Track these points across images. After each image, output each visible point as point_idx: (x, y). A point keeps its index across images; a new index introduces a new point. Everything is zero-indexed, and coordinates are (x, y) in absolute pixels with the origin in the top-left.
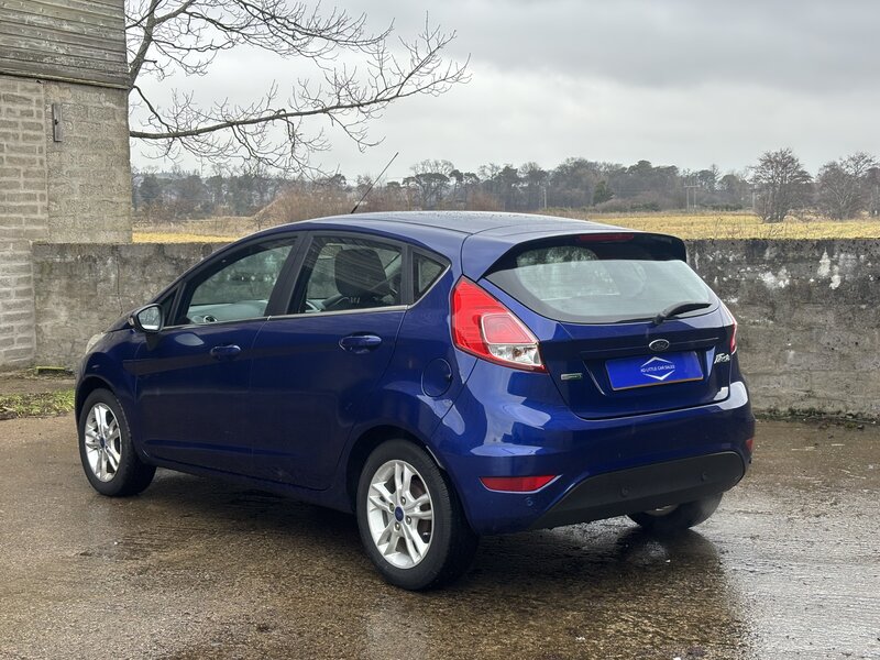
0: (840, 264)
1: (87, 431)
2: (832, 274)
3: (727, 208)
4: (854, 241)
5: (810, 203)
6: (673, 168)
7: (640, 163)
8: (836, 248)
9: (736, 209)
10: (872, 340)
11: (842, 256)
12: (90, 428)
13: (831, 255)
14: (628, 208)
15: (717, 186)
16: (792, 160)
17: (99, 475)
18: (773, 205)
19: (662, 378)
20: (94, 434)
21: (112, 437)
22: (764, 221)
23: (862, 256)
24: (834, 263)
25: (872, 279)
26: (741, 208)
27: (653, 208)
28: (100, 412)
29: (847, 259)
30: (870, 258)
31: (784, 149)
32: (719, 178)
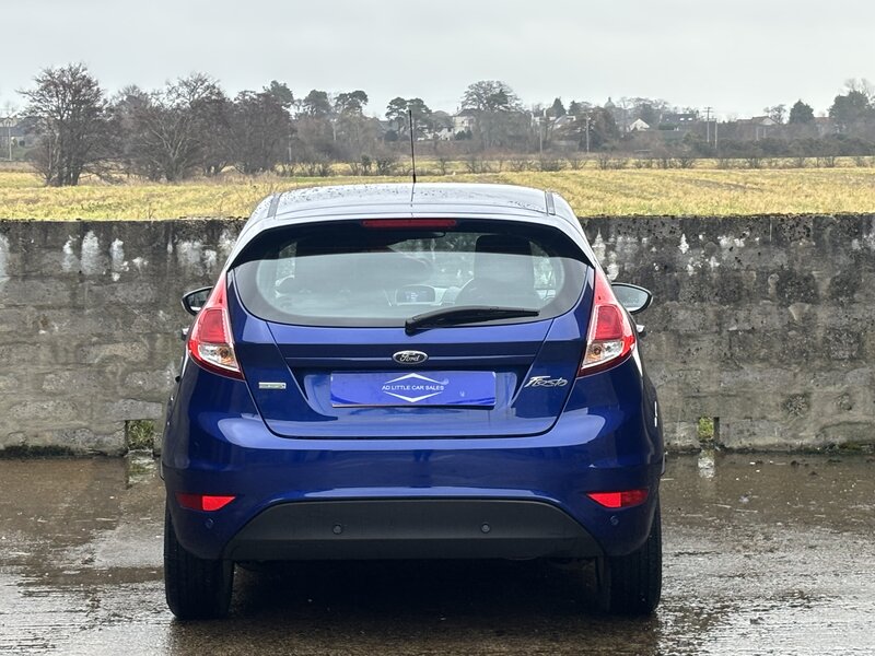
0: (618, 249)
2: (609, 262)
4: (635, 219)
8: (613, 230)
10: (659, 346)
11: (620, 238)
13: (606, 238)
16: (88, 83)
18: (62, 156)
22: (49, 182)
23: (645, 239)
24: (611, 248)
25: (657, 269)
29: (626, 243)
30: (655, 242)
31: (75, 65)
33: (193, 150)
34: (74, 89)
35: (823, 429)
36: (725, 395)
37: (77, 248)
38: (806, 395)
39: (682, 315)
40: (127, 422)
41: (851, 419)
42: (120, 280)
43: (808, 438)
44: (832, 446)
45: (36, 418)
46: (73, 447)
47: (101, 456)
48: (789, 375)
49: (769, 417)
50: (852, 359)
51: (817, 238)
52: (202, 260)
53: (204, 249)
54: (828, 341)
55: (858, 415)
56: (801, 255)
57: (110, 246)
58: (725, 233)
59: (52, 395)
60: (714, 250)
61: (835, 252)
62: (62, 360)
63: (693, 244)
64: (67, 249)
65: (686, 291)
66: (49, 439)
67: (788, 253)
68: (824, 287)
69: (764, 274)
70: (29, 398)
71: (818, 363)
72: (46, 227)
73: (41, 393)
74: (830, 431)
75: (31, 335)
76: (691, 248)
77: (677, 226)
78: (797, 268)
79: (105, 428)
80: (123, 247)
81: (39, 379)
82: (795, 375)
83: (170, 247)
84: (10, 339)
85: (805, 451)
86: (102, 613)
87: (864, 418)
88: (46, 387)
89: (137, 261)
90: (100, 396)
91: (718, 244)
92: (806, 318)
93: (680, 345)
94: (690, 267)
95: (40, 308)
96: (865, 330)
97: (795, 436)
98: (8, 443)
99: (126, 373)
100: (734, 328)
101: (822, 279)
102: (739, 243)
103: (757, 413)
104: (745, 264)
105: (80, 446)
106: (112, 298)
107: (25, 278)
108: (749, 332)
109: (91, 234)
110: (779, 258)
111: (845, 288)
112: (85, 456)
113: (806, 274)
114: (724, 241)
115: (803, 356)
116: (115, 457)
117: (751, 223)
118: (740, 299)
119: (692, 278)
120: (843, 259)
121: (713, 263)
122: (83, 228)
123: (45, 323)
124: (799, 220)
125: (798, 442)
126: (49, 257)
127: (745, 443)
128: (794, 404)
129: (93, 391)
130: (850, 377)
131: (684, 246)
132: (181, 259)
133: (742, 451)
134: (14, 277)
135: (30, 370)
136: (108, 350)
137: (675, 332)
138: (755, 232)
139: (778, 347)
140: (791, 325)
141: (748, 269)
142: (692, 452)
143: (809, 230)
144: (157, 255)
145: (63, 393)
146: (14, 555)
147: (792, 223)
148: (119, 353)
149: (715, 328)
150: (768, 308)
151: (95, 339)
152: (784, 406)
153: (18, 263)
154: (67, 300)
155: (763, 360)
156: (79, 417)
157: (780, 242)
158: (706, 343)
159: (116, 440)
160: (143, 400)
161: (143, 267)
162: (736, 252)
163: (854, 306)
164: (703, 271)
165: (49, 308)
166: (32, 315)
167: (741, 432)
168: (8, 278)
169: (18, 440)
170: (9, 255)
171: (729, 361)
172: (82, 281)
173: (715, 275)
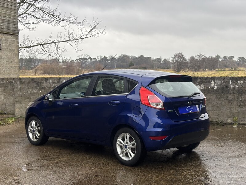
0: (217, 83)
1: (29, 128)
2: (215, 86)
3: (165, 68)
4: (220, 77)
5: (187, 67)
6: (150, 57)
7: (141, 56)
8: (216, 79)
9: (167, 69)
10: (225, 103)
12: (30, 127)
13: (214, 81)
14: (138, 68)
15: (162, 62)
16: (182, 55)
17: (33, 140)
18: (178, 68)
19: (191, 111)
20: (31, 129)
21: (37, 129)
22: (176, 72)
23: (222, 81)
24: (215, 83)
25: (225, 87)
26: (168, 68)
27: (145, 68)
28: (33, 123)
29: (218, 82)
30: (224, 82)
31: (180, 53)
32: (162, 60)
33: (199, 66)
34: (180, 56)
36: (239, 113)
39: (230, 96)
58: (239, 80)
60: (237, 83)
63: (232, 82)
65: (231, 92)
76: (232, 83)
77: (229, 79)
91: (238, 82)
93: (229, 102)
94: (232, 87)
100: (241, 99)
102: (242, 82)
104: (243, 86)
108: (244, 100)
114: (239, 82)
117: (245, 78)
118: (242, 93)
119: (232, 89)
121: (237, 86)
127: (243, 122)
131: (230, 83)
133: (242, 124)
137: (229, 100)
141: (244, 87)
142: (232, 124)
149: (237, 99)
158: (235, 102)
162: (241, 84)
164: (234, 88)
167: (242, 120)
171: (240, 106)
173: (237, 89)
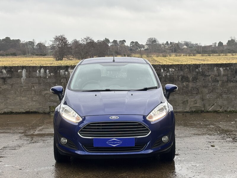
3: (41, 55)
5: (71, 54)
6: (19, 40)
7: (6, 38)
9: (44, 56)
14: (5, 54)
15: (35, 47)
16: (65, 39)
18: (59, 54)
22: (57, 60)
26: (46, 55)
27: (14, 55)
31: (62, 35)
32: (36, 44)
33: (87, 53)
34: (62, 40)
35: (191, 108)
37: (40, 71)
38: (187, 101)
40: (50, 106)
41: (197, 106)
42: (48, 78)
43: (188, 109)
44: (193, 111)
45: (32, 106)
46: (39, 111)
47: (45, 113)
48: (184, 97)
49: (180, 105)
50: (196, 93)
51: (189, 69)
52: (65, 74)
53: (65, 71)
54: (192, 90)
55: (198, 105)
56: (186, 72)
57: (46, 71)
58: (170, 68)
59: (35, 101)
61: (193, 72)
62: (37, 94)
63: (164, 70)
64: (38, 72)
66: (34, 110)
67: (183, 72)
68: (191, 79)
69: (178, 76)
70: (30, 102)
71: (189, 94)
72: (33, 67)
73: (32, 101)
74: (192, 108)
75: (31, 89)
77: (161, 67)
78: (185, 75)
79: (45, 108)
80: (49, 71)
81: (32, 98)
82: (185, 97)
83: (58, 71)
84: (26, 90)
85: (187, 112)
86: (33, 141)
87: (199, 105)
88: (33, 99)
89: (52, 74)
90: (44, 101)
91: (169, 70)
92: (187, 85)
94: (163, 75)
95: (32, 83)
96: (199, 87)
97: (185, 109)
98: (26, 111)
99: (50, 96)
101: (190, 77)
102: (173, 70)
103: (177, 105)
104: (175, 74)
105: (40, 111)
106: (47, 82)
107: (29, 77)
109: (42, 68)
110: (182, 73)
111: (195, 79)
112: (41, 113)
113: (187, 76)
114: (170, 70)
115: (186, 93)
116: (47, 114)
117: (176, 66)
119: (164, 77)
120: (194, 73)
121: (168, 74)
122: (41, 67)
123: (33, 87)
124: (185, 65)
125: (185, 110)
126: (34, 73)
128: (185, 103)
129: (43, 100)
130: (196, 97)
131: (162, 71)
132: (61, 73)
134: (27, 77)
135: (30, 96)
136: (46, 92)
138: (177, 68)
139: (181, 91)
140: (184, 87)
141: (175, 75)
143: (187, 67)
144: (56, 73)
145: (37, 101)
146: (20, 131)
147: (184, 66)
148: (48, 92)
150: (179, 83)
151: (43, 90)
152: (183, 103)
153: (28, 74)
154: (38, 82)
155: (178, 94)
156: (40, 105)
157: (182, 70)
159: (48, 110)
160: (53, 102)
161: (53, 75)
162: (173, 72)
163: (197, 83)
164: (166, 76)
165: (34, 83)
166: (31, 85)
168: (26, 78)
169: (28, 110)
170: (26, 73)
172: (41, 78)
173: (168, 77)
